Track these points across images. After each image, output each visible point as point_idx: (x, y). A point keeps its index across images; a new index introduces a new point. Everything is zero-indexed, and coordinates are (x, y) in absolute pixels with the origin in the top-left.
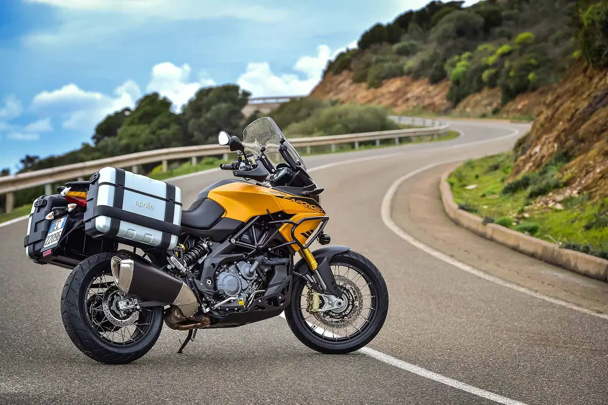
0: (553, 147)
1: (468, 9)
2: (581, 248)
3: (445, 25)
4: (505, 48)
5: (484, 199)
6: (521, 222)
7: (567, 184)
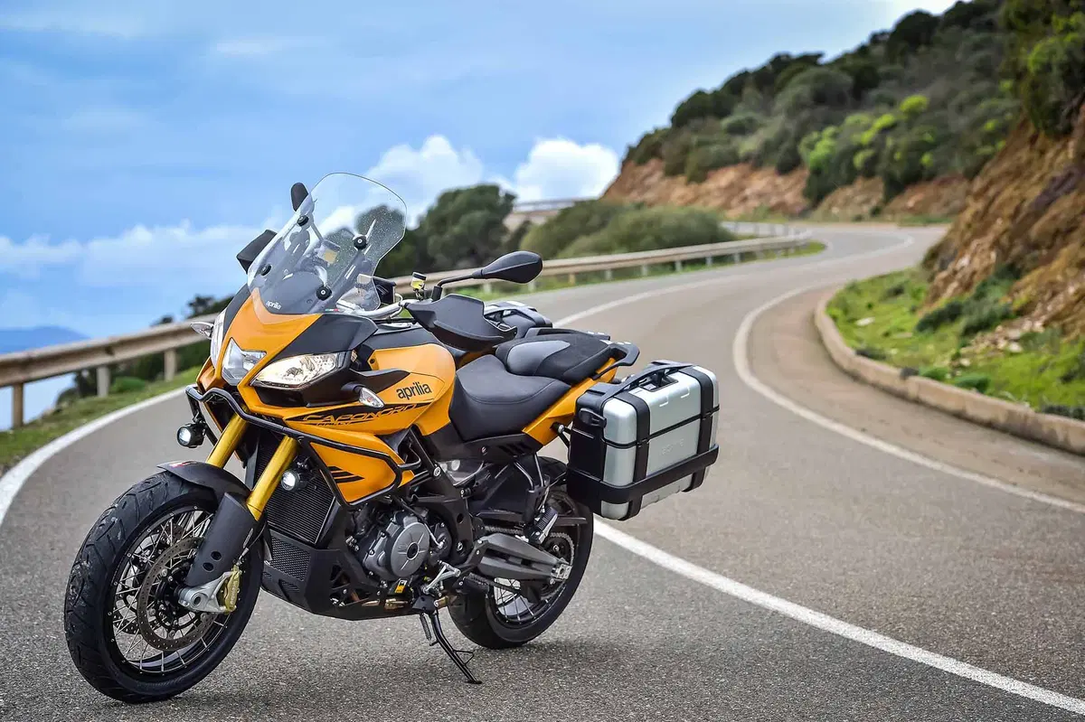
0: (989, 257)
1: (830, 65)
2: (1071, 411)
3: (797, 89)
4: (886, 119)
5: (887, 339)
6: (959, 373)
7: (1023, 312)
